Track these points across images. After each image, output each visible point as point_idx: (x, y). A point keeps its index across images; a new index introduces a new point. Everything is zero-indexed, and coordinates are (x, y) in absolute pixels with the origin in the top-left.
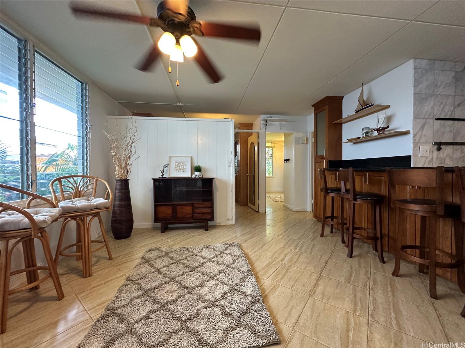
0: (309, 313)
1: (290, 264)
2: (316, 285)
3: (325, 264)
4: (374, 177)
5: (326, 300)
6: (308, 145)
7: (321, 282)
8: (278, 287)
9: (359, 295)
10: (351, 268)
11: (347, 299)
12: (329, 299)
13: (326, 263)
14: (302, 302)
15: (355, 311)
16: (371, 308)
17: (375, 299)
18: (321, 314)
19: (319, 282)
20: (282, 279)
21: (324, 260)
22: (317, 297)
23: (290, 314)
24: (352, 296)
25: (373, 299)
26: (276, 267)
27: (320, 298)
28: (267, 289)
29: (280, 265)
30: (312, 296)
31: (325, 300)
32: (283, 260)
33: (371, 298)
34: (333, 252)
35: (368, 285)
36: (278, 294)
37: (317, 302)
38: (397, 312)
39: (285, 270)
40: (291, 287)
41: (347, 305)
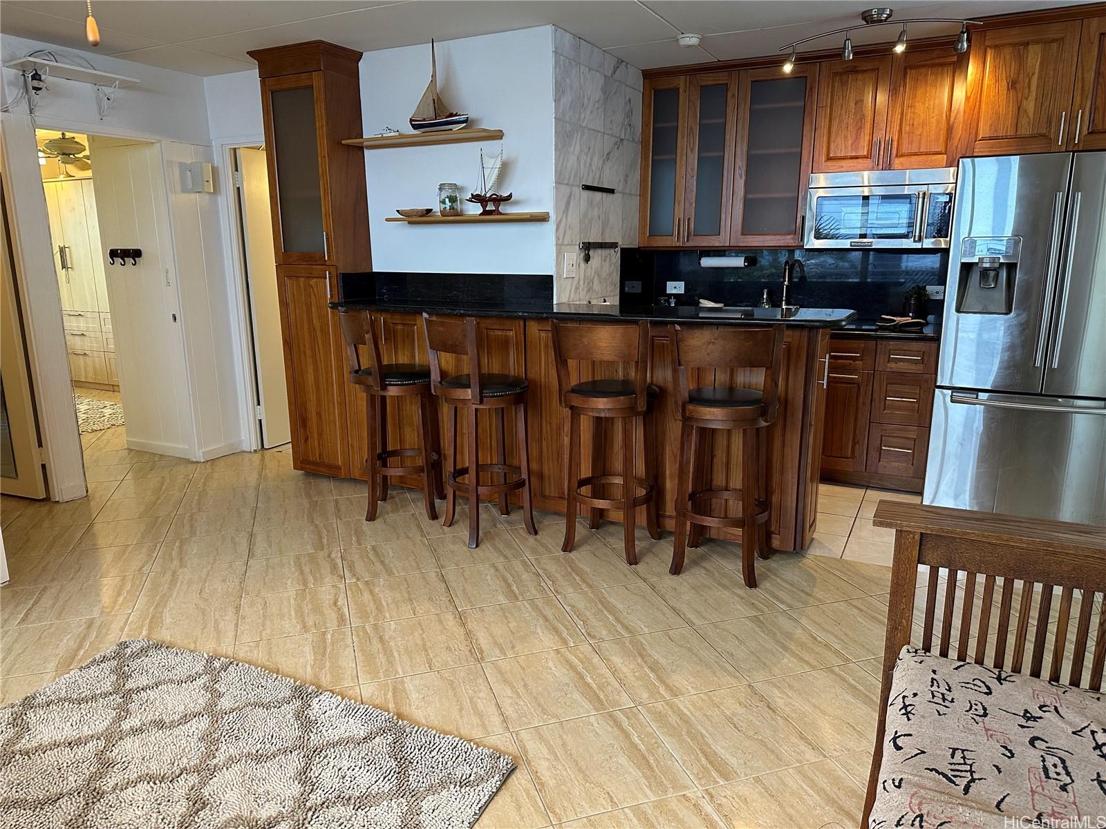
0: (509, 692)
1: (371, 619)
2: (469, 634)
3: (443, 585)
4: (491, 333)
5: (511, 652)
6: (221, 200)
7: (471, 625)
8: (403, 683)
9: (548, 612)
10: (497, 570)
11: (539, 630)
12: (513, 647)
13: (443, 579)
14: (478, 682)
15: (565, 642)
16: (580, 625)
17: (574, 606)
18: (526, 679)
19: (469, 626)
20: (390, 662)
21: (434, 575)
22: (492, 656)
23: (480, 715)
24: (541, 621)
25: (570, 607)
26: (347, 646)
27: (499, 655)
28: (383, 702)
29: (350, 636)
30: (483, 659)
31: (510, 654)
32: (342, 620)
33: (568, 609)
34: (434, 552)
35: (547, 589)
36: (421, 696)
37: (500, 663)
38: (612, 610)
39: (375, 641)
40: (430, 667)
41: (546, 641)
